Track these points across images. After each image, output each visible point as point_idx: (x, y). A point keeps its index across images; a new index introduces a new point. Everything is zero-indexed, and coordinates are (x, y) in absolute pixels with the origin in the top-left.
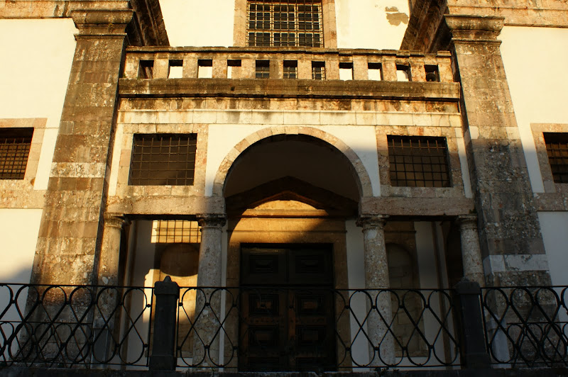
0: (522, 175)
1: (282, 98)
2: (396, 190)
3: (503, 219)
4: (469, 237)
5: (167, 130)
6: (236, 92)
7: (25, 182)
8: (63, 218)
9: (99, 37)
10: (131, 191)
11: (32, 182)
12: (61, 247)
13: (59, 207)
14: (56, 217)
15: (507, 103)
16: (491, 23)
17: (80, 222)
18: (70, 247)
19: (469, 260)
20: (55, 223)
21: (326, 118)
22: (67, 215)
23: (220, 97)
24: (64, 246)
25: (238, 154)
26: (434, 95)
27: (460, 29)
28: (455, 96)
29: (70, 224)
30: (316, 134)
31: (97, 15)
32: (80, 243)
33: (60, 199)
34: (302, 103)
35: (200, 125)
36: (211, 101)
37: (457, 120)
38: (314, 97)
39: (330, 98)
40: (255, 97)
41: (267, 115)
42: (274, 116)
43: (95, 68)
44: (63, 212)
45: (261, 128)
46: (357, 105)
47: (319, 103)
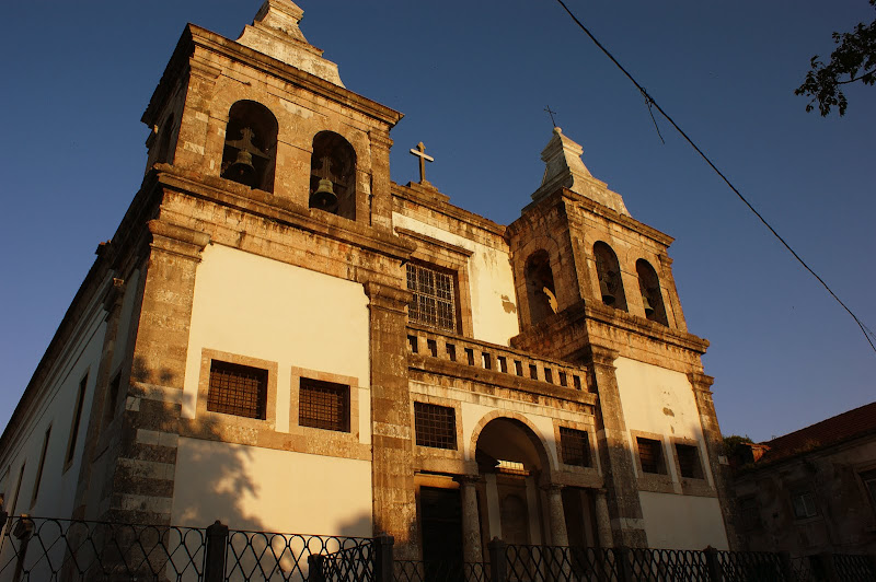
0: (630, 466)
1: (502, 387)
2: (566, 467)
3: (625, 494)
5: (436, 402)
6: (478, 379)
7: (352, 435)
8: (389, 473)
9: (388, 311)
10: (419, 451)
11: (358, 436)
12: (392, 496)
13: (385, 462)
14: (385, 470)
15: (621, 413)
16: (614, 353)
17: (401, 476)
18: (398, 496)
19: (603, 519)
20: (385, 475)
21: (528, 408)
22: (392, 469)
23: (466, 380)
24: (394, 496)
25: (481, 429)
26: (582, 401)
27: (598, 355)
28: (592, 403)
29: (395, 477)
30: (523, 420)
31: (388, 290)
32: (404, 494)
33: (385, 455)
34: (513, 393)
35: (456, 401)
36: (459, 381)
37: (592, 420)
38: (521, 391)
39: (529, 393)
40: (487, 384)
41: (495, 400)
42: (500, 402)
43: (390, 339)
44: (389, 467)
45: (491, 410)
46: (541, 400)
47: (521, 395)
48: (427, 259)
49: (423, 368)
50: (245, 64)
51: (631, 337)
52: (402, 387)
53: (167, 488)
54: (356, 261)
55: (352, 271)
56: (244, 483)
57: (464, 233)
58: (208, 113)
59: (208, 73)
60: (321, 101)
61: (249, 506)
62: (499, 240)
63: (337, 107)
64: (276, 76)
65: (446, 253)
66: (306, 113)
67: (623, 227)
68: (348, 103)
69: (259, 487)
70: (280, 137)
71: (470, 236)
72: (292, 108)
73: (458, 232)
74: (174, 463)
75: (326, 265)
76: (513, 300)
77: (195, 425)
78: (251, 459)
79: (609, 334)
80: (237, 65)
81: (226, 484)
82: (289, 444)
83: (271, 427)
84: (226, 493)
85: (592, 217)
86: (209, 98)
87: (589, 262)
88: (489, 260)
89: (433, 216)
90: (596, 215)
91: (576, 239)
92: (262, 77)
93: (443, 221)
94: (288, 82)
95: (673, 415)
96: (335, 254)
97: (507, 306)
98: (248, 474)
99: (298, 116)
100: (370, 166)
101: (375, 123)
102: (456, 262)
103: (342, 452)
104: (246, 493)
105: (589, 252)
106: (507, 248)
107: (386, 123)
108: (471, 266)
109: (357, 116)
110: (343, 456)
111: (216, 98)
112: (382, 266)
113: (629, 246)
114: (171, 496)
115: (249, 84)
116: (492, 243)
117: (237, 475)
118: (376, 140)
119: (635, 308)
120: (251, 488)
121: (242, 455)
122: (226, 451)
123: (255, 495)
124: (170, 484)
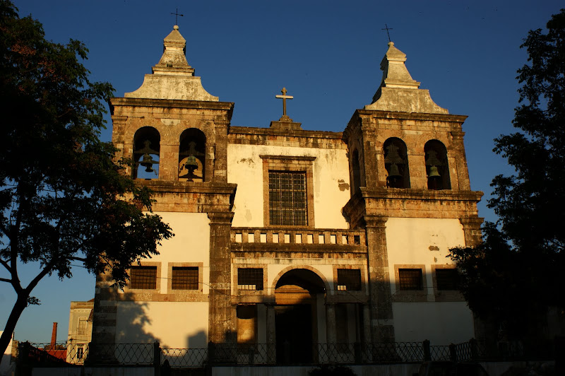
1: (296, 252)
2: (340, 292)
3: (379, 306)
4: (366, 311)
5: (251, 267)
7: (199, 291)
8: (217, 306)
9: (220, 225)
10: (240, 293)
11: (202, 291)
12: (218, 317)
13: (215, 302)
14: (215, 306)
16: (384, 218)
18: (222, 317)
19: (366, 320)
20: (214, 308)
21: (314, 262)
22: (219, 305)
23: (271, 252)
24: (219, 317)
26: (357, 252)
27: (370, 221)
28: (365, 252)
29: (220, 308)
30: (310, 269)
31: (218, 214)
32: (225, 316)
33: (215, 298)
34: (304, 255)
35: (264, 264)
37: (365, 262)
38: (309, 252)
39: (316, 253)
40: (286, 252)
41: (290, 260)
42: (293, 261)
43: (220, 240)
44: (217, 304)
45: (288, 266)
46: (326, 256)
47: (311, 255)
48: (283, 169)
49: (242, 250)
50: (140, 106)
51: (405, 203)
52: (227, 264)
53: (114, 323)
54: (203, 201)
55: (200, 207)
56: (145, 319)
57: (310, 145)
58: (123, 143)
59: (121, 120)
60: (184, 111)
61: (147, 328)
62: (339, 142)
63: (194, 111)
64: (157, 107)
65: (296, 162)
66: (176, 122)
67: (416, 120)
68: (200, 107)
69: (152, 320)
70: (161, 143)
71: (315, 145)
72: (168, 122)
73: (306, 145)
74: (116, 312)
75: (186, 207)
76: (347, 181)
77: (122, 296)
78: (148, 309)
79: (385, 205)
80: (136, 108)
81: (137, 320)
82: (166, 298)
83: (159, 292)
84: (137, 324)
85: (387, 122)
86: (123, 133)
87: (378, 157)
88: (330, 157)
89: (288, 140)
90: (390, 119)
91: (368, 143)
92: (150, 110)
93: (295, 142)
94: (164, 108)
95: (438, 249)
96: (191, 201)
97: (342, 186)
98: (147, 315)
99: (171, 126)
100: (214, 141)
101: (219, 113)
102: (303, 166)
103: (193, 299)
104: (146, 323)
105: (379, 149)
106: (345, 146)
107: (225, 110)
108: (315, 166)
109: (207, 112)
110: (194, 301)
111: (127, 132)
112: (218, 200)
113: (421, 133)
114: (115, 325)
115: (143, 117)
116: (333, 145)
117: (142, 316)
118: (219, 124)
119: (418, 179)
120: (148, 321)
121: (144, 307)
122: (137, 306)
123: (150, 324)
124: (115, 321)
